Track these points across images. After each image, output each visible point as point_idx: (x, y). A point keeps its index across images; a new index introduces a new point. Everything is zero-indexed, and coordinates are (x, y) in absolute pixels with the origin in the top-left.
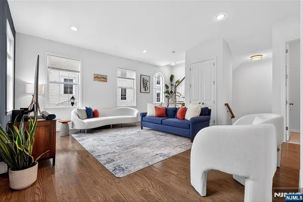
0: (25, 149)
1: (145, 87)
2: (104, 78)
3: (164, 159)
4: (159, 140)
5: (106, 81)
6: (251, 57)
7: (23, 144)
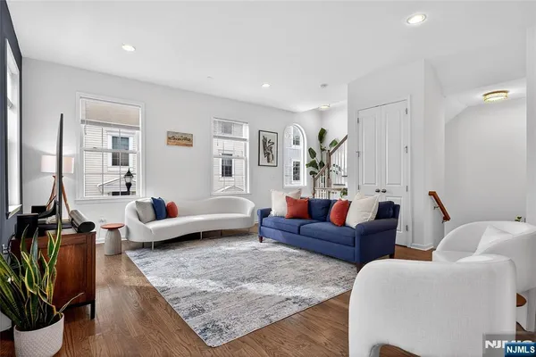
0: (41, 292)
1: (267, 155)
2: (186, 139)
3: (301, 309)
4: (294, 267)
5: (192, 145)
6: (486, 95)
7: (36, 282)
